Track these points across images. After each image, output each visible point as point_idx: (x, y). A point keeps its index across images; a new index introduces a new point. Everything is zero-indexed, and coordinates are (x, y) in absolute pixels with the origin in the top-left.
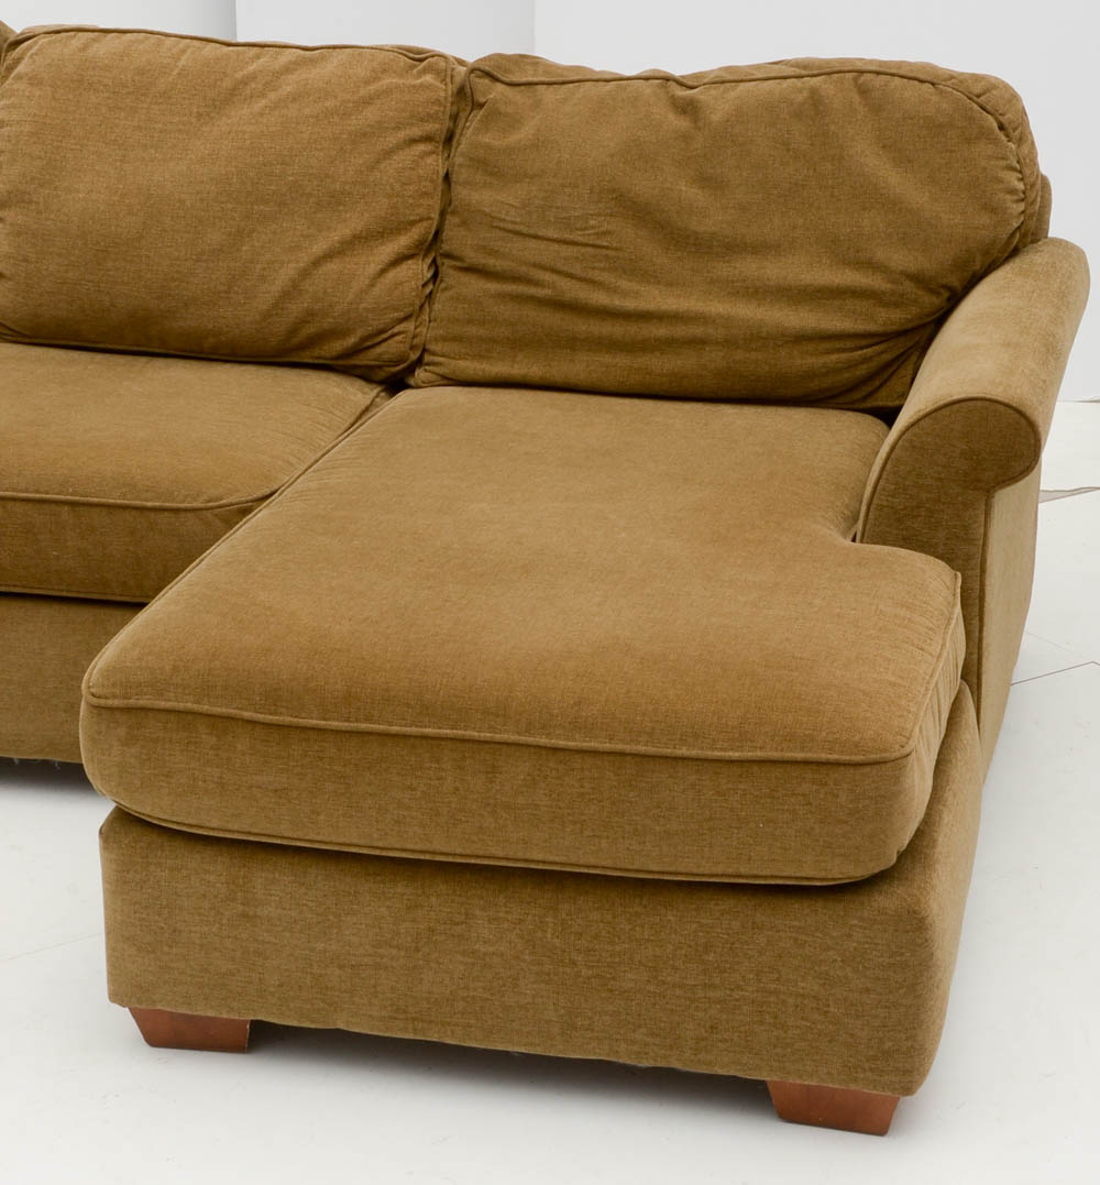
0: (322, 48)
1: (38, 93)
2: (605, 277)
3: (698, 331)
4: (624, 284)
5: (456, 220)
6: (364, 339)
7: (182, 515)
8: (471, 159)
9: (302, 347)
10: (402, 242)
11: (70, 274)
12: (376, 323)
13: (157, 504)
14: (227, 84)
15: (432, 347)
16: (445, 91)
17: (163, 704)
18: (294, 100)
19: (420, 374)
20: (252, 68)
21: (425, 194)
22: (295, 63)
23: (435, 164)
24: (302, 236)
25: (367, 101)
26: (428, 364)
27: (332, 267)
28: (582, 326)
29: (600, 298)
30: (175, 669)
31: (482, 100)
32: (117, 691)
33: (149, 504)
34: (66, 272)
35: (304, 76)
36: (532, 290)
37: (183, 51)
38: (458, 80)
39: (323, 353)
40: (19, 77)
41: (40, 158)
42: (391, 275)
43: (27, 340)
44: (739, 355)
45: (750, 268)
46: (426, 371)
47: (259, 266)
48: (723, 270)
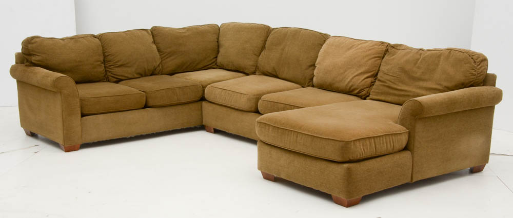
0: (368, 41)
2: (397, 83)
3: (409, 94)
4: (400, 84)
6: (360, 90)
8: (385, 62)
9: (351, 91)
12: (362, 88)
14: (351, 46)
15: (371, 93)
16: (384, 48)
18: (360, 49)
19: (368, 98)
20: (356, 43)
21: (376, 67)
22: (363, 43)
24: (354, 72)
25: (370, 50)
26: (370, 96)
27: (357, 77)
28: (392, 91)
29: (395, 86)
31: (390, 51)
35: (363, 45)
36: (385, 84)
37: (347, 40)
39: (354, 93)
42: (366, 80)
45: (421, 84)
48: (417, 83)
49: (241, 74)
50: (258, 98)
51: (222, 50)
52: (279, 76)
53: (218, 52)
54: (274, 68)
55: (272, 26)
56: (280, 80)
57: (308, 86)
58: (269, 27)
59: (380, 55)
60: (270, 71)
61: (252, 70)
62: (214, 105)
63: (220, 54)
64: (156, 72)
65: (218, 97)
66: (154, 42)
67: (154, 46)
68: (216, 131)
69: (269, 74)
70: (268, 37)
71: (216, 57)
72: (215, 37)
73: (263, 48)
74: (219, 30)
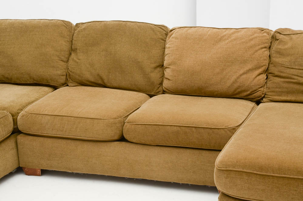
0: (240, 29)
1: (177, 41)
5: (272, 65)
6: (252, 92)
7: (220, 130)
8: (276, 52)
9: (237, 94)
10: (260, 70)
11: (185, 79)
13: (214, 127)
14: (219, 37)
15: (267, 94)
17: (235, 169)
18: (235, 40)
20: (225, 33)
21: (265, 60)
22: (235, 32)
23: (267, 53)
24: (237, 69)
25: (252, 40)
26: (266, 97)
27: (245, 76)
30: (237, 162)
31: (278, 38)
32: (224, 166)
33: (213, 127)
34: (184, 79)
35: (237, 35)
36: (292, 80)
37: (209, 31)
38: (272, 34)
39: (242, 95)
40: (173, 38)
41: (178, 54)
43: (174, 94)
46: (266, 99)
47: (227, 76)
50: (123, 120)
52: (108, 85)
54: (98, 75)
56: (108, 89)
57: (158, 94)
59: (266, 45)
60: (92, 80)
61: (62, 80)
62: (41, 139)
68: (44, 172)
69: (90, 84)
70: (73, 36)
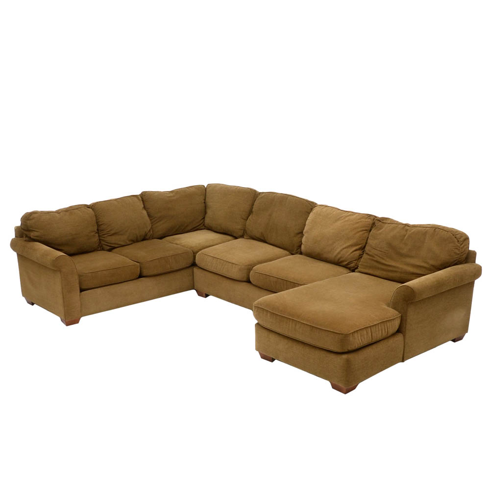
0: (355, 213)
2: (385, 258)
3: (396, 269)
4: (387, 260)
6: (349, 262)
9: (340, 263)
10: (357, 247)
12: (350, 260)
14: (339, 217)
15: (359, 266)
16: (370, 221)
18: (347, 221)
19: (356, 270)
20: (343, 215)
21: (363, 240)
22: (350, 215)
23: (366, 234)
24: (342, 244)
25: (358, 223)
26: (358, 269)
27: (345, 250)
28: (380, 266)
29: (383, 261)
31: (377, 225)
35: (350, 217)
36: (374, 259)
37: (335, 211)
39: (343, 264)
42: (355, 252)
44: (402, 275)
45: (409, 260)
47: (335, 248)
48: (404, 260)
49: (230, 238)
50: (250, 268)
51: (209, 212)
52: (268, 241)
53: (206, 213)
54: (262, 233)
55: (260, 190)
56: (266, 244)
57: (296, 253)
58: (255, 191)
59: (366, 228)
60: (258, 236)
61: (240, 233)
62: (206, 272)
63: (207, 215)
64: (147, 237)
65: (209, 264)
66: (145, 208)
67: (145, 212)
69: (257, 239)
70: (255, 201)
71: (204, 218)
72: (202, 198)
73: (251, 212)
74: (206, 190)
